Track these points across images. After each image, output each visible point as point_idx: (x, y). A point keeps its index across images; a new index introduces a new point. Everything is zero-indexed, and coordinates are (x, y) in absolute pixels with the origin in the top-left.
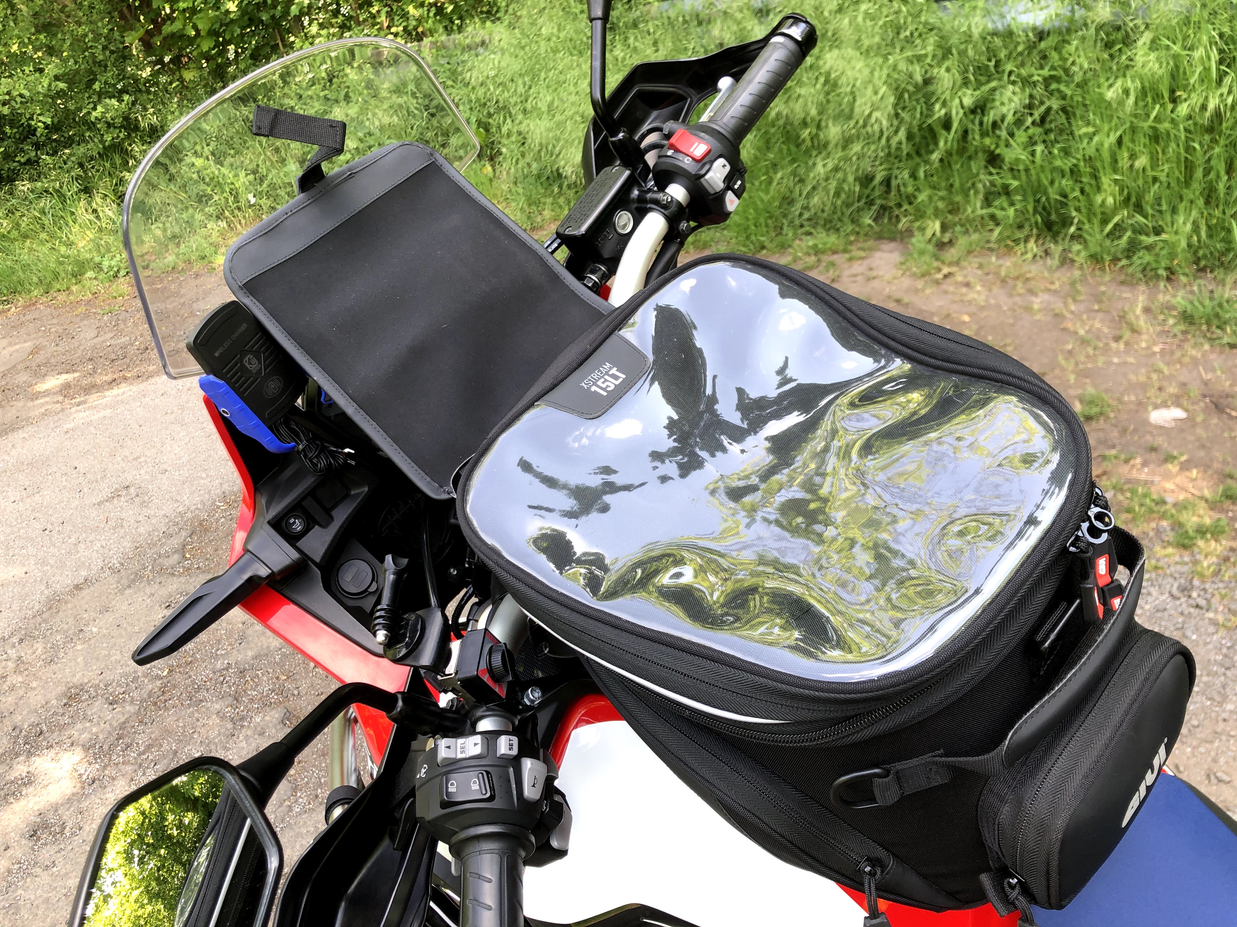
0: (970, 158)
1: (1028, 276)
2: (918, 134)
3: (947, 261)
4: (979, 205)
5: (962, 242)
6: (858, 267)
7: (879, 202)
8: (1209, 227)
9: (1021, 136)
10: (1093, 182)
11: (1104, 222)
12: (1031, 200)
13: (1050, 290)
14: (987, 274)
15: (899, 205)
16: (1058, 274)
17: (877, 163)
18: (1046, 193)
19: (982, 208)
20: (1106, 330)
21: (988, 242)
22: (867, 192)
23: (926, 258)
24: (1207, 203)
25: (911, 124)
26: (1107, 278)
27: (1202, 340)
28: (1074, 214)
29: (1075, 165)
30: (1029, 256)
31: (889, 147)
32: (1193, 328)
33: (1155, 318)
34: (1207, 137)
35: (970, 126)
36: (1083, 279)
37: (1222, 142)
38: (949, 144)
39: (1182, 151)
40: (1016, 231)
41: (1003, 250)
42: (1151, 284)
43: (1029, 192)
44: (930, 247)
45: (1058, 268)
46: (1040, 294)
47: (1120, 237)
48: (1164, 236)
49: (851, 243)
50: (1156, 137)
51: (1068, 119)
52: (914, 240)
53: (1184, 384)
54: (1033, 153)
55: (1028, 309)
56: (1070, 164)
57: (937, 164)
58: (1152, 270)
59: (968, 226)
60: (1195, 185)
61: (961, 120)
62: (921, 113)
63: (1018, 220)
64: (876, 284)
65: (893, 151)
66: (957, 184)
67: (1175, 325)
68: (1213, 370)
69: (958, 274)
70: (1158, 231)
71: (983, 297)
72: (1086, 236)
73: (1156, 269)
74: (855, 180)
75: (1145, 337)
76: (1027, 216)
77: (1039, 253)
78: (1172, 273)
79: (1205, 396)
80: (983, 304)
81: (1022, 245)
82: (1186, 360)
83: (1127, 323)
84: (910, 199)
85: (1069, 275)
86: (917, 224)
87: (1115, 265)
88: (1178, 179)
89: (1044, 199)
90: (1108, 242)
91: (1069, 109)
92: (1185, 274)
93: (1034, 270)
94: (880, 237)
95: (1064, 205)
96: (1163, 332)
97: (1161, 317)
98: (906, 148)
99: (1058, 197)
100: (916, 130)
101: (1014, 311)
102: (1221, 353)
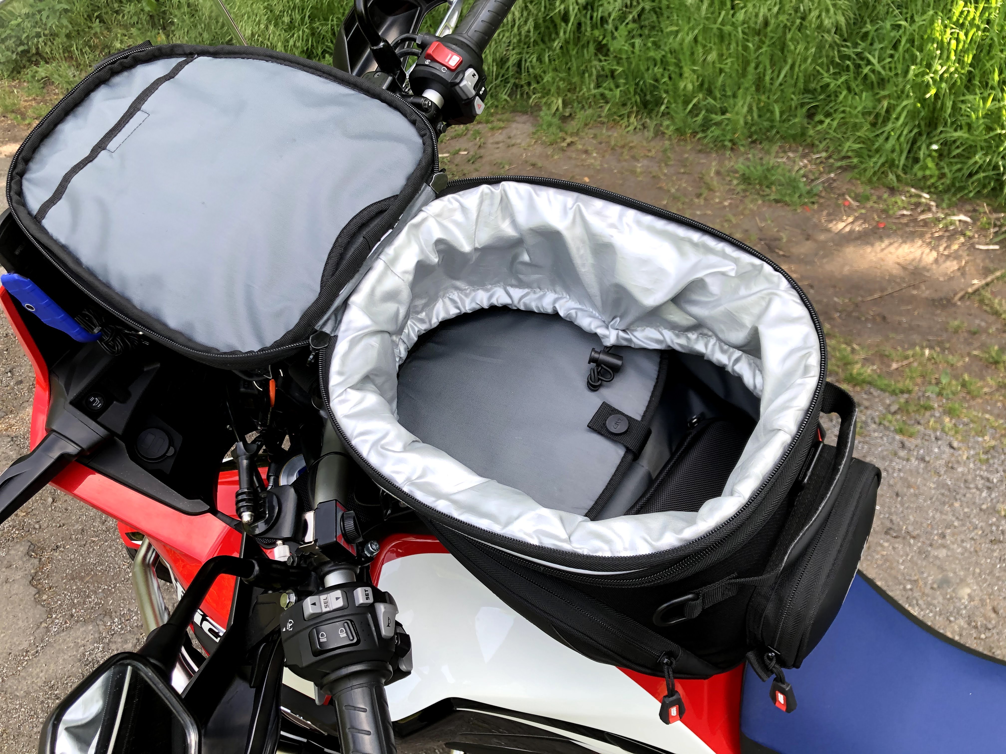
0: (583, 46)
1: (631, 145)
2: (542, 25)
3: (569, 132)
4: (592, 86)
5: (581, 115)
6: (499, 136)
7: (512, 81)
8: (759, 109)
9: (623, 30)
10: (677, 70)
11: (686, 103)
12: (633, 83)
13: (648, 156)
14: (601, 143)
15: (529, 84)
16: (653, 144)
17: (511, 48)
18: (642, 78)
19: (595, 88)
20: (690, 189)
21: (600, 116)
22: (503, 71)
23: (553, 129)
24: (758, 90)
25: (537, 15)
26: (689, 148)
27: (756, 197)
28: (664, 95)
29: (664, 56)
30: (631, 128)
31: (520, 34)
32: (751, 187)
33: (724, 179)
34: (757, 38)
35: (583, 19)
36: (672, 148)
37: (767, 42)
38: (567, 35)
39: (740, 48)
40: (621, 107)
41: (611, 123)
42: (720, 152)
43: (630, 78)
44: (556, 121)
45: (653, 138)
46: (641, 160)
47: (697, 115)
48: (728, 115)
49: (492, 115)
50: (722, 37)
51: (658, 17)
52: (542, 114)
53: (747, 231)
54: (633, 45)
55: (633, 172)
56: (660, 56)
57: (558, 51)
58: (721, 141)
59: (583, 103)
60: (750, 77)
61: (576, 15)
62: (545, 7)
63: (623, 99)
64: (514, 150)
65: (523, 38)
66: (574, 68)
67: (738, 184)
68: (765, 220)
69: (578, 142)
70: (724, 112)
71: (598, 162)
72: (672, 113)
73: (724, 141)
74: (493, 61)
75: (718, 194)
76: (629, 96)
77: (639, 127)
78: (734, 144)
79: (761, 240)
80: (598, 168)
81: (626, 119)
82: (747, 212)
83: (705, 183)
84: (538, 79)
85: (661, 144)
86: (544, 100)
87: (695, 136)
88: (737, 70)
89: (641, 83)
90: (689, 120)
91: (658, 10)
92: (743, 145)
93: (635, 140)
94: (514, 111)
95: (655, 88)
96: (730, 190)
97: (729, 178)
98: (533, 36)
99: (652, 82)
100: (541, 21)
101: (622, 173)
102: (770, 206)
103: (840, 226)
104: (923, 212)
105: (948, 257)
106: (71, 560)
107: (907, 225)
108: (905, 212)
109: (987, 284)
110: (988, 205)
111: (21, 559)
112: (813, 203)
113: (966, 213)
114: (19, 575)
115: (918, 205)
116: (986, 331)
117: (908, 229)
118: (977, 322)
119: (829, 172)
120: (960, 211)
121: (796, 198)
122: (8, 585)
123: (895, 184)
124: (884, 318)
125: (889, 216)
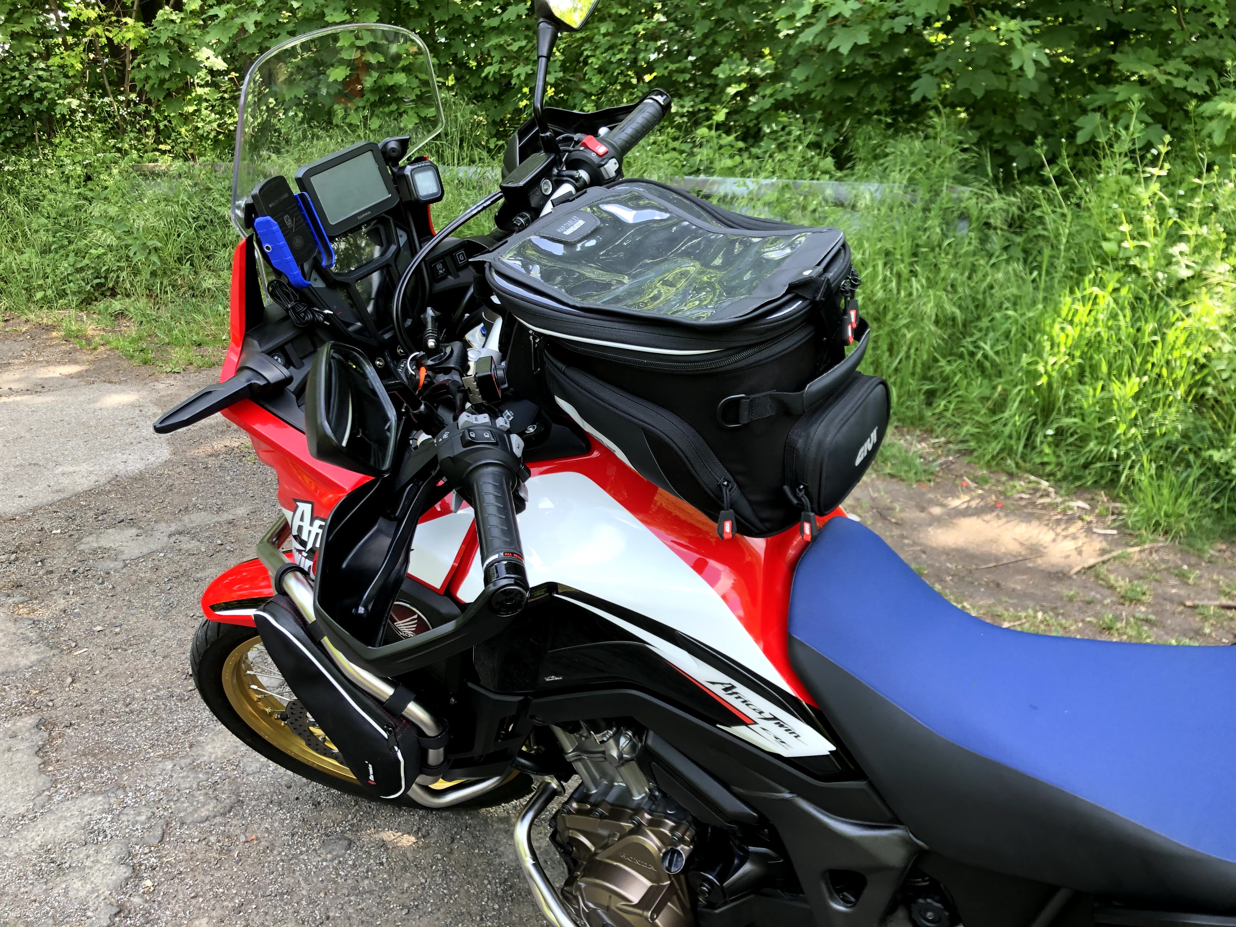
68: (878, 491)
79: (872, 508)
102: (884, 480)
103: (955, 503)
104: (1042, 496)
105: (1066, 537)
106: (84, 738)
107: (1025, 506)
108: (1024, 496)
109: (1104, 562)
110: (1106, 495)
111: (29, 730)
112: (930, 481)
113: (1085, 500)
114: (23, 746)
115: (1036, 490)
116: (1101, 602)
117: (1026, 510)
118: (1093, 594)
119: (947, 455)
120: (1079, 498)
121: (911, 474)
122: (11, 754)
123: (1014, 470)
124: (998, 585)
125: (1007, 498)
